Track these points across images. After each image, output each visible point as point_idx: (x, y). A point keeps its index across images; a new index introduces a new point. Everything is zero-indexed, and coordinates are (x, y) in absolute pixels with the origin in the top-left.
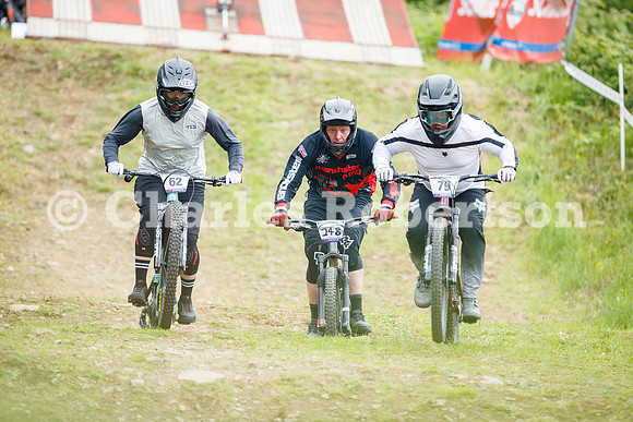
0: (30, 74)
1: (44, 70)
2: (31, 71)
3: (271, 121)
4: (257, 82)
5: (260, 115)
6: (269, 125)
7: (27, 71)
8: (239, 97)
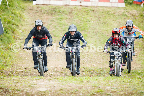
0: (36, 13)
1: (39, 12)
2: (36, 12)
3: (89, 21)
4: (87, 13)
5: (87, 20)
6: (89, 22)
7: (35, 12)
8: (82, 16)
